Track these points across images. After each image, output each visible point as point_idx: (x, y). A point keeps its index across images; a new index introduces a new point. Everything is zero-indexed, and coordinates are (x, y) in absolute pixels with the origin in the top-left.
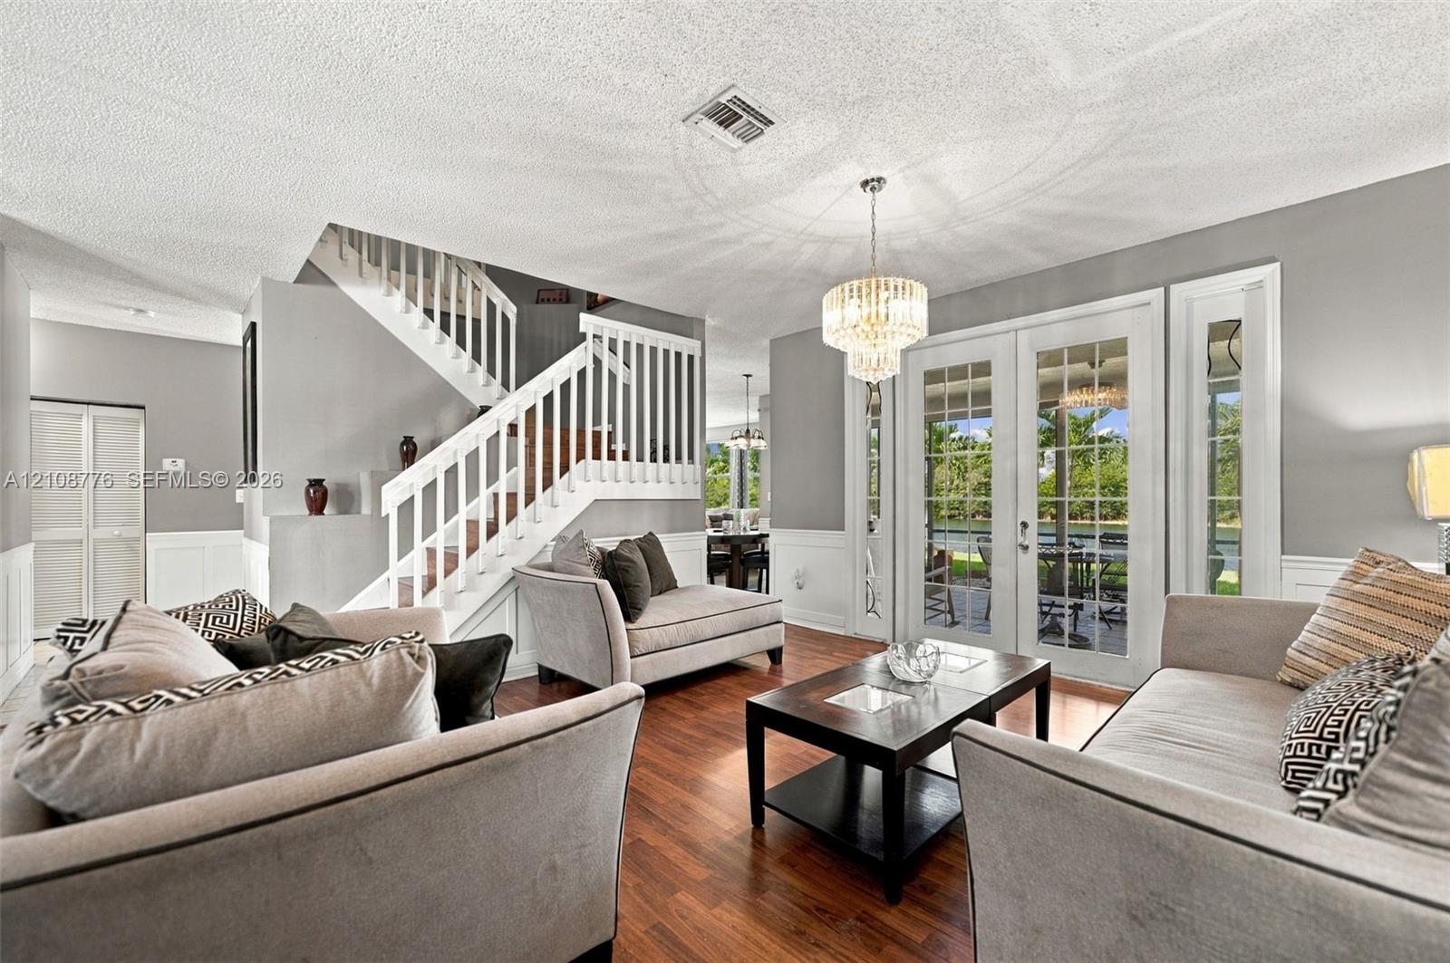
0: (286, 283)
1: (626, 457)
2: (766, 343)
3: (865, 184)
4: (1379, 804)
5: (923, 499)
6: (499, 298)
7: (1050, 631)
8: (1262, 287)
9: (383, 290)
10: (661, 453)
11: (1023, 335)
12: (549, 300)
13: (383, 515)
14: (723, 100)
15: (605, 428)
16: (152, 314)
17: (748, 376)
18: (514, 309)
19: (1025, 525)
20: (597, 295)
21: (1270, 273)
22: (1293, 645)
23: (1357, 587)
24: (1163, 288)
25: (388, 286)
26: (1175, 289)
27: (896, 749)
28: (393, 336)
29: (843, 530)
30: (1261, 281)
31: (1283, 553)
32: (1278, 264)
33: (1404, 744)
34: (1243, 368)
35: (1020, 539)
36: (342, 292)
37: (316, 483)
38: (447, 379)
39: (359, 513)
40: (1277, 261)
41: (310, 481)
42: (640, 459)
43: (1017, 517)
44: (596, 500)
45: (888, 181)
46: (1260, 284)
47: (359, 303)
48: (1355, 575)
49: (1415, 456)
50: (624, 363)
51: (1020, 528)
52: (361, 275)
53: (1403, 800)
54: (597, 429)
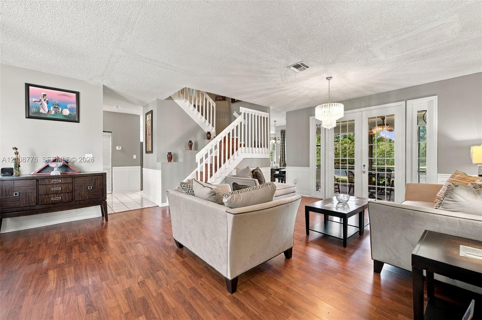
0: (162, 100)
1: (244, 146)
2: (285, 113)
3: (327, 78)
4: (445, 207)
5: (333, 158)
6: (211, 101)
7: (371, 196)
8: (432, 102)
9: (184, 100)
10: (256, 145)
11: (364, 113)
12: (219, 100)
13: (196, 162)
14: (299, 64)
15: (235, 137)
16: (120, 107)
17: (275, 121)
18: (215, 104)
19: (364, 166)
20: (235, 99)
21: (435, 98)
22: (438, 193)
23: (453, 179)
24: (405, 101)
25: (186, 100)
26: (408, 101)
27: (346, 213)
28: (186, 113)
29: (309, 167)
30: (432, 100)
31: (438, 173)
32: (437, 96)
33: (448, 196)
34: (427, 123)
35: (363, 169)
36: (175, 102)
37: (170, 153)
38: (199, 124)
39: (178, 162)
40: (437, 95)
41: (168, 153)
42: (248, 146)
43: (362, 163)
44: (244, 158)
45: (333, 78)
46: (432, 101)
47: (179, 105)
48: (453, 177)
49: (471, 148)
50: (244, 118)
51: (363, 167)
52: (179, 97)
53: (448, 205)
54: (233, 137)
